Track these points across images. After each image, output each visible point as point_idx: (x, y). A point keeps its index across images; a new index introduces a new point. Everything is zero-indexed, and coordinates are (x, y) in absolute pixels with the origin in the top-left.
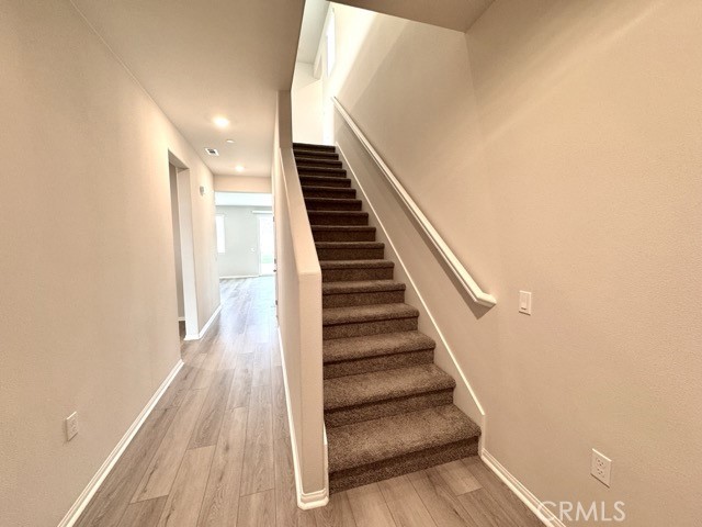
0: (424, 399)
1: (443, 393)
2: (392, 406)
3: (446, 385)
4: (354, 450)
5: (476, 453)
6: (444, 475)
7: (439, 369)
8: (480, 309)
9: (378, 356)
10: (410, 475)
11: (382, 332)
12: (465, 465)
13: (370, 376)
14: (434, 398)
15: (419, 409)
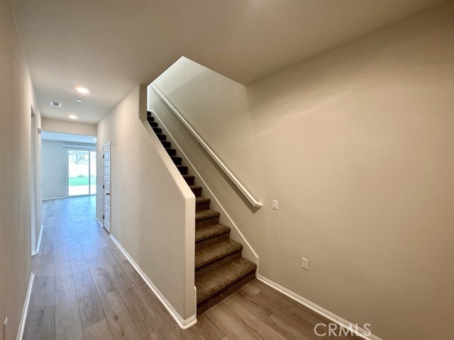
0: (230, 257)
1: (237, 253)
2: (217, 264)
3: (239, 248)
4: (206, 290)
5: (254, 278)
6: (245, 290)
7: (234, 241)
8: (254, 209)
9: (207, 239)
10: (231, 296)
11: (203, 226)
12: (252, 283)
13: (202, 251)
14: (234, 255)
15: (229, 263)
